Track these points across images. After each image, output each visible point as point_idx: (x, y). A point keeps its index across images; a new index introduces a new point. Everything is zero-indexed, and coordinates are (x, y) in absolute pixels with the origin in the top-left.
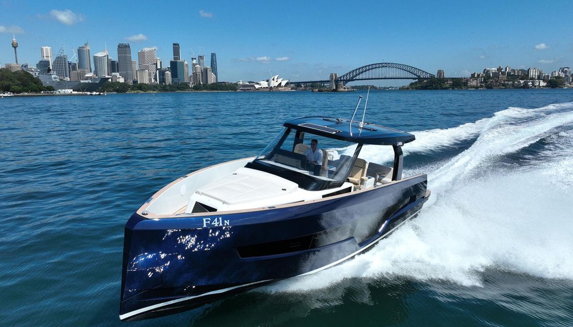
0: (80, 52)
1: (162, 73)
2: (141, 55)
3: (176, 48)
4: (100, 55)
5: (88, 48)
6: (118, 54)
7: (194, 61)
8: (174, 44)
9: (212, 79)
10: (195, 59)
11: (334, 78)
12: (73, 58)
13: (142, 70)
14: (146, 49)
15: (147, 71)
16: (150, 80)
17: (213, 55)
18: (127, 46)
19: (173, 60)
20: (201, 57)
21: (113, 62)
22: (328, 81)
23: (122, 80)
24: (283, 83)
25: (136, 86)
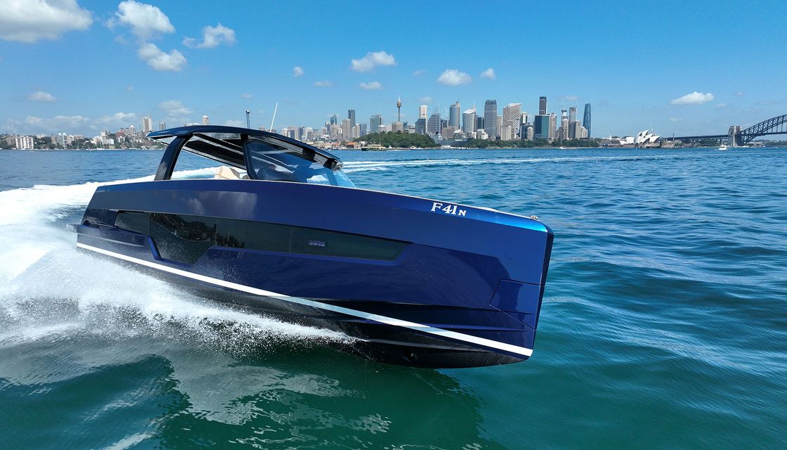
0: (451, 109)
1: (524, 128)
2: (506, 111)
3: (543, 101)
4: (468, 112)
5: (459, 105)
6: (485, 110)
7: (565, 114)
8: (541, 98)
9: (581, 133)
10: (566, 111)
11: (735, 131)
12: (445, 116)
13: (506, 126)
14: (512, 105)
15: (510, 126)
16: (513, 135)
17: (587, 106)
18: (494, 103)
19: (538, 114)
20: (572, 109)
21: (480, 119)
22: (727, 136)
23: (485, 137)
24: (653, 139)
25: (498, 143)
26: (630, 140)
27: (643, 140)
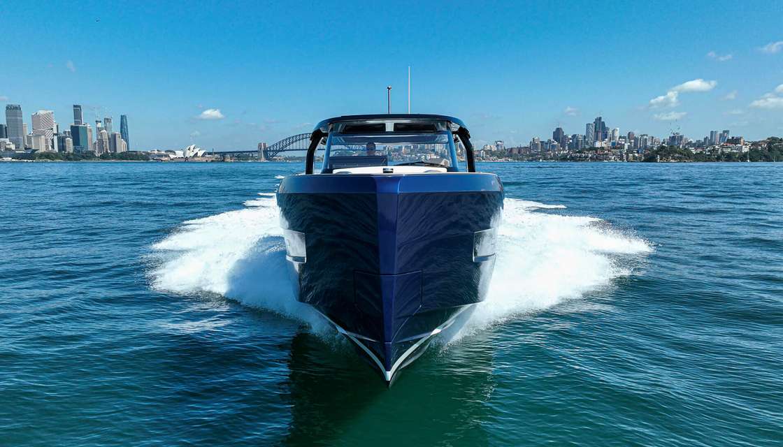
1: (62, 141)
2: (36, 118)
3: (77, 110)
6: (7, 116)
7: (99, 125)
8: (75, 106)
9: (121, 147)
10: (100, 122)
11: (263, 147)
13: (38, 136)
14: (41, 112)
15: (43, 137)
16: (47, 147)
18: (17, 108)
19: (73, 124)
20: (107, 120)
22: (256, 151)
23: (12, 147)
24: (200, 154)
25: (31, 155)
26: (180, 154)
27: (192, 154)
